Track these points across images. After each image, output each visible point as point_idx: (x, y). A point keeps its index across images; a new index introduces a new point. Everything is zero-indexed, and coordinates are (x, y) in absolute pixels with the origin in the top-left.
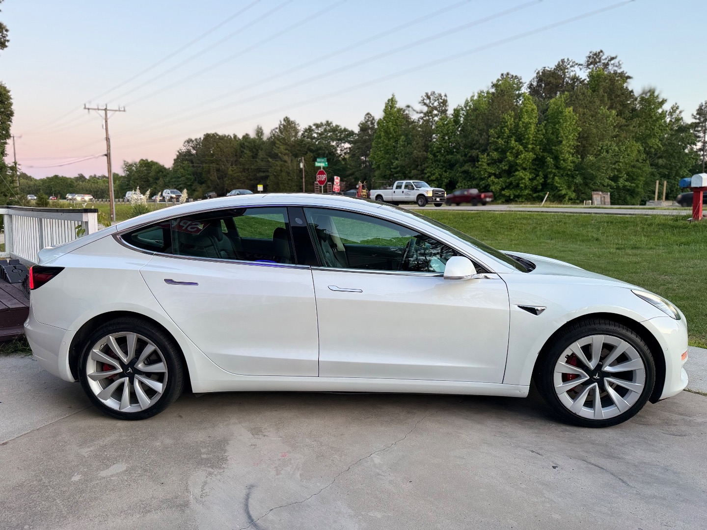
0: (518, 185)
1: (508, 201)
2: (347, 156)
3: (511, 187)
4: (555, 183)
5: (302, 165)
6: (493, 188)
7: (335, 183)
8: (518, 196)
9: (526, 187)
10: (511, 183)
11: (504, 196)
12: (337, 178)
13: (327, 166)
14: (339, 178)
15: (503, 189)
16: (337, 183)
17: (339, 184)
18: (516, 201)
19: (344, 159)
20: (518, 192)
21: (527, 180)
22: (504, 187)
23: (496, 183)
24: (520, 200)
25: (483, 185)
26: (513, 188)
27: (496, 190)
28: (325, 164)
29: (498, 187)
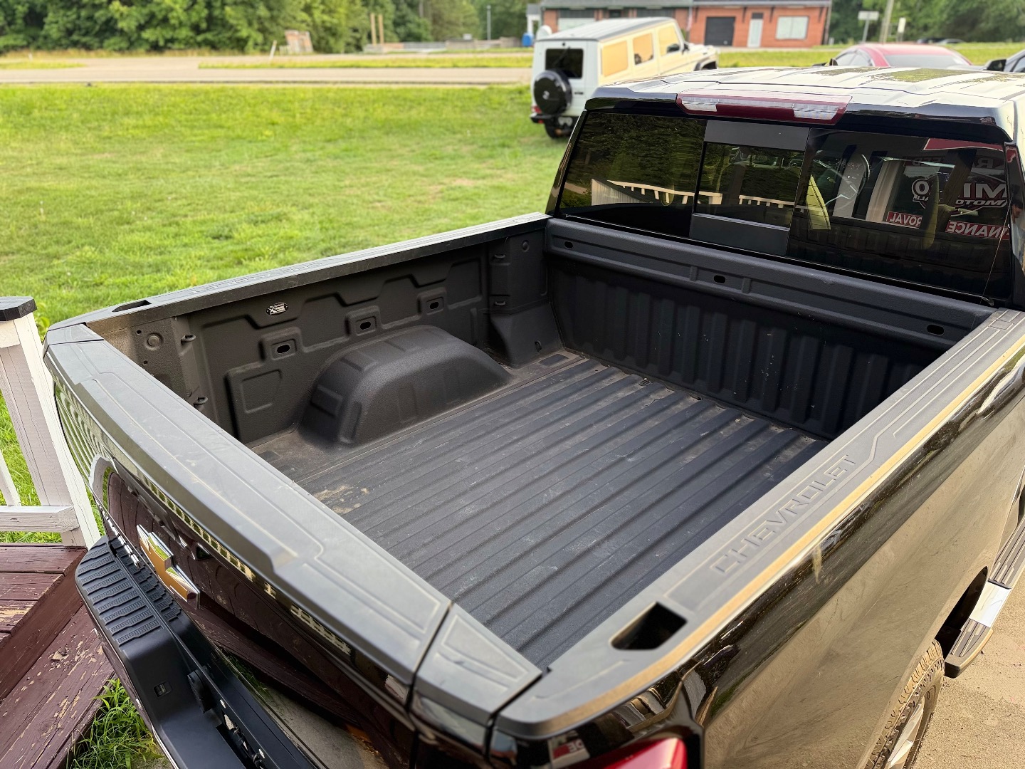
0: (165, 20)
1: (156, 48)
3: (155, 22)
4: (227, 18)
6: (121, 25)
8: (172, 40)
9: (181, 24)
10: (152, 16)
11: (147, 40)
15: (141, 28)
18: (170, 48)
20: (169, 34)
21: (180, 11)
22: (142, 22)
23: (128, 16)
24: (176, 46)
25: (103, 19)
26: (158, 25)
27: (129, 28)
29: (133, 24)
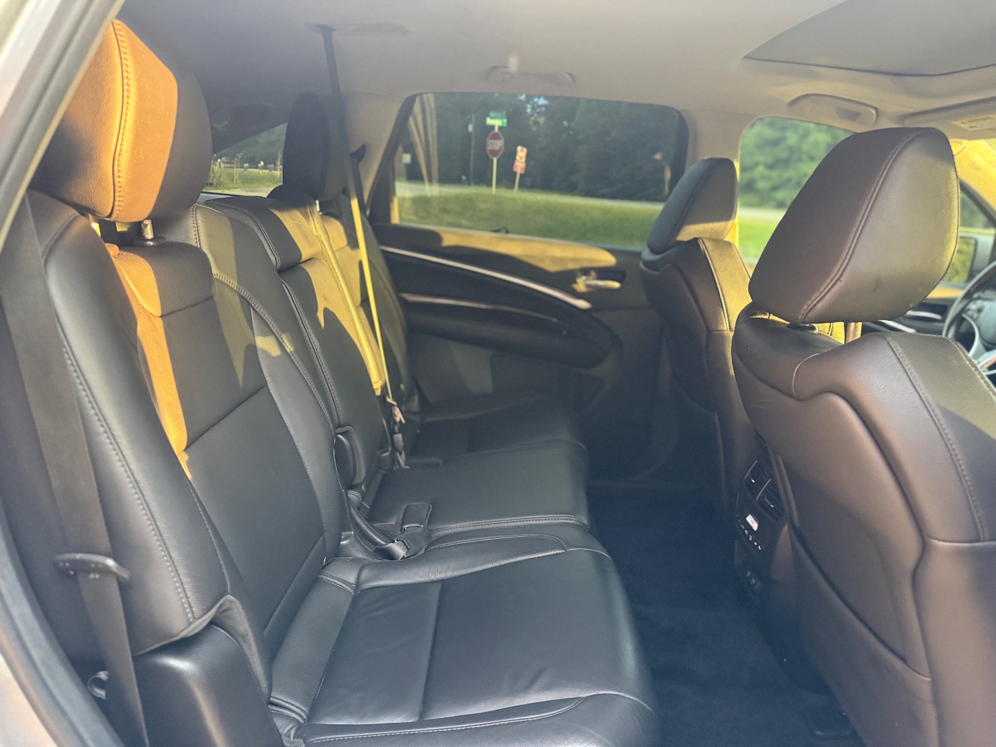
2: (542, 120)
5: (471, 128)
7: (518, 158)
12: (522, 151)
13: (505, 125)
14: (525, 150)
16: (521, 158)
17: (524, 160)
19: (536, 123)
28: (503, 123)
